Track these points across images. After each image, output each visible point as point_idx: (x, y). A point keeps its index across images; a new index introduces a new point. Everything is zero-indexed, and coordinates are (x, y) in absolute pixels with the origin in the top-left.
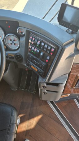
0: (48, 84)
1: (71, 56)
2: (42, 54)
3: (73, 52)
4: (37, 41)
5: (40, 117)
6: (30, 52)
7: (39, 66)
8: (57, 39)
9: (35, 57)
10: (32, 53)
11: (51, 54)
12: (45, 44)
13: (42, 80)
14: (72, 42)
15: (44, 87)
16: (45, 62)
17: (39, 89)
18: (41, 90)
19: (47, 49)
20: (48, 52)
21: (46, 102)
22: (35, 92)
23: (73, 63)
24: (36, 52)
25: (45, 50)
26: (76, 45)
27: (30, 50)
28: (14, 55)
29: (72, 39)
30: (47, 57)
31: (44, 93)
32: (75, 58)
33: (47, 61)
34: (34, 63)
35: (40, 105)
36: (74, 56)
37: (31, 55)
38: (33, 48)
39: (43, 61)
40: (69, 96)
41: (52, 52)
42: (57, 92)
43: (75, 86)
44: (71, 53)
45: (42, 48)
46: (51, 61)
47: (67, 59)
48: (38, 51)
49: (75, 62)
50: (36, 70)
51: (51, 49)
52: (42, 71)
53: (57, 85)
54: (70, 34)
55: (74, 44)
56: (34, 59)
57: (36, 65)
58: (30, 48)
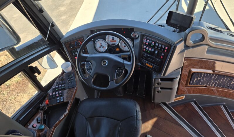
0: (162, 79)
1: (182, 52)
2: (156, 52)
3: (184, 48)
4: (152, 42)
5: (155, 120)
6: (145, 51)
7: (154, 63)
8: (169, 39)
9: (150, 56)
10: (147, 53)
11: (166, 51)
12: (159, 44)
13: (157, 76)
14: (181, 41)
15: (158, 84)
16: (160, 58)
17: (153, 87)
18: (155, 88)
19: (161, 48)
20: (162, 50)
21: (158, 106)
22: (144, 95)
23: (184, 57)
24: (151, 51)
25: (159, 48)
26: (185, 43)
27: (144, 50)
28: (127, 56)
29: (182, 39)
30: (162, 54)
31: (158, 92)
32: (186, 53)
33: (162, 57)
34: (149, 61)
35: (153, 109)
36: (184, 51)
37: (146, 54)
38: (147, 48)
39: (158, 58)
40: (184, 98)
41: (166, 50)
42: (171, 89)
43: (190, 82)
44: (181, 49)
45: (156, 47)
46: (165, 57)
47: (179, 54)
48: (153, 50)
49: (186, 57)
50: (151, 67)
51: (165, 47)
52: (157, 67)
53: (171, 80)
54: (178, 32)
55: (183, 42)
56: (149, 57)
57: (151, 62)
58: (144, 48)
